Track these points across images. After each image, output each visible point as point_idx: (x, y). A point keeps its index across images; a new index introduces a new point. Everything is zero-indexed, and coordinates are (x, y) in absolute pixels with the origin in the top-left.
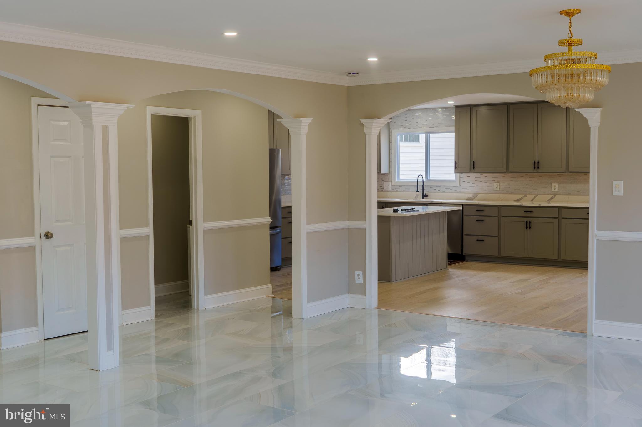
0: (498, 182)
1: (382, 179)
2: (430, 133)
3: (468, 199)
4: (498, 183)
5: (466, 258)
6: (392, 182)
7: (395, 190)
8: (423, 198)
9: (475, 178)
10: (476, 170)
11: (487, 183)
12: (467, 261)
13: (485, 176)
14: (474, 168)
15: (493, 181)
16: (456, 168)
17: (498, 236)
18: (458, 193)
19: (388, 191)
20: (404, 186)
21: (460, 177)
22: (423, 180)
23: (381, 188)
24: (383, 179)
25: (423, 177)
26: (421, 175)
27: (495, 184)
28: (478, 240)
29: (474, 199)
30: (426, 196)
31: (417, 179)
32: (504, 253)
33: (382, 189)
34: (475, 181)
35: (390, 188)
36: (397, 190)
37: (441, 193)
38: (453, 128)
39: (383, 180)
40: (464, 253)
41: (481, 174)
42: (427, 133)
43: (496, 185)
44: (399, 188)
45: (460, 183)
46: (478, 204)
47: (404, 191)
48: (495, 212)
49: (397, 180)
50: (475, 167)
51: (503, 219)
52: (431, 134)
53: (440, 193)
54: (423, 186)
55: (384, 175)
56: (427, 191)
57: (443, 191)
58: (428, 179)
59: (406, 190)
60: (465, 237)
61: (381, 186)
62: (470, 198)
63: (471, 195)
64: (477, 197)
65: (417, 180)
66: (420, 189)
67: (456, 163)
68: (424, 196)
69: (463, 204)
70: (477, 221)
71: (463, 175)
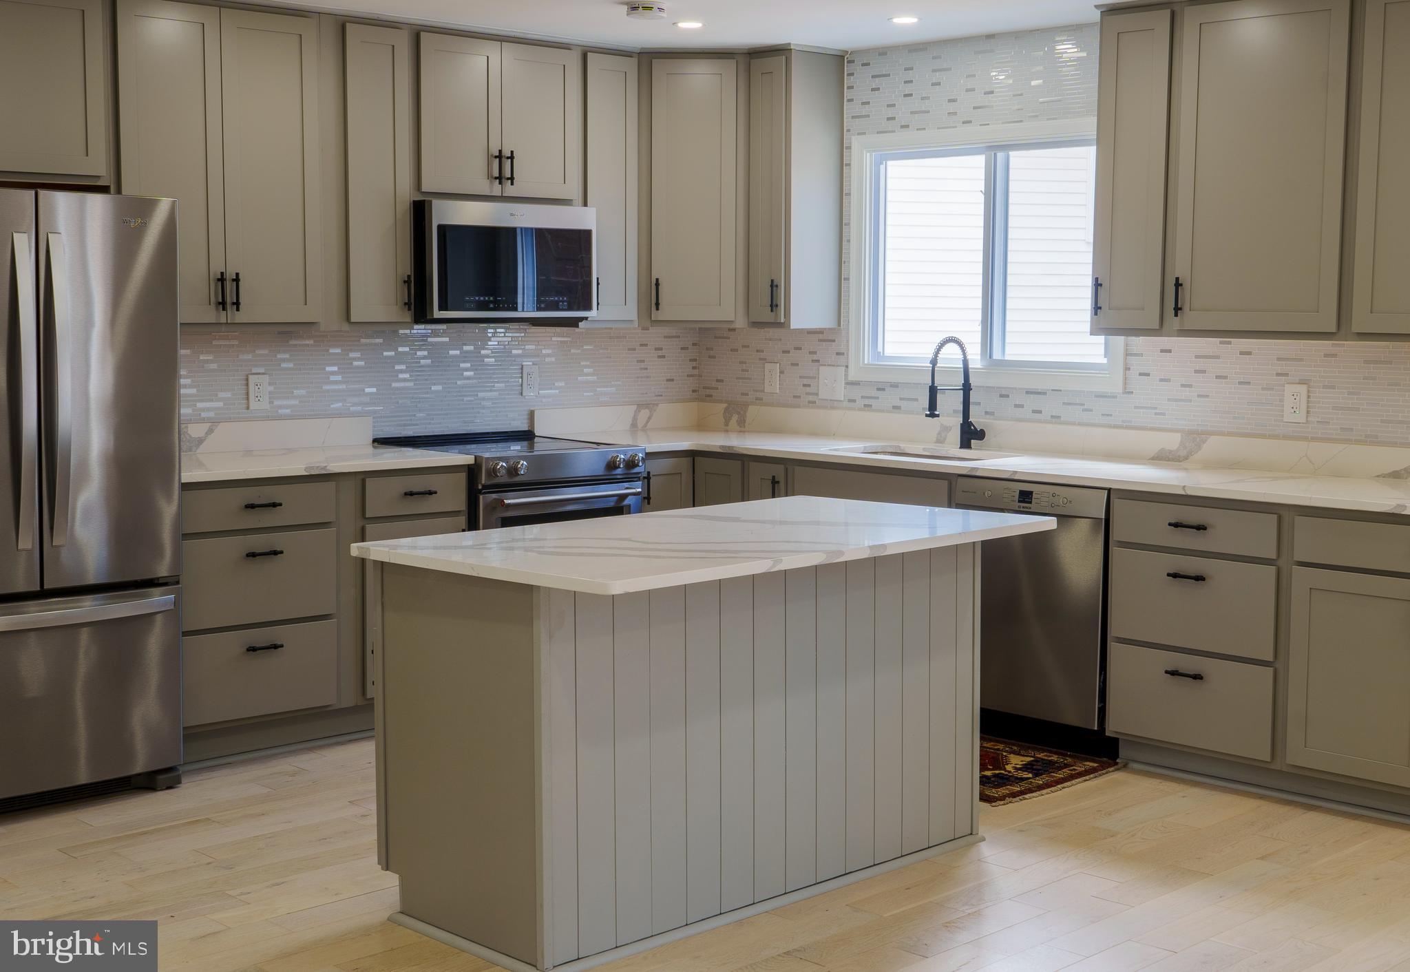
0: (1301, 382)
1: (810, 353)
2: (1007, 147)
3: (1161, 458)
4: (1303, 389)
5: (1123, 752)
6: (847, 367)
7: (860, 403)
8: (965, 444)
9: (1197, 357)
10: (1190, 318)
11: (1249, 383)
12: (1125, 766)
13: (1242, 353)
14: (1177, 309)
15: (1278, 374)
16: (1097, 308)
17: (1276, 663)
18: (1116, 427)
19: (832, 405)
20: (895, 385)
21: (1127, 355)
22: (965, 362)
23: (807, 394)
24: (815, 353)
25: (969, 351)
26: (953, 340)
27: (1289, 389)
28: (1173, 673)
29: (1186, 458)
30: (980, 435)
31: (931, 356)
32: (1299, 754)
33: (811, 398)
34: (1196, 372)
35: (840, 392)
36: (867, 402)
37: (1046, 422)
38: (1090, 125)
39: (815, 357)
40: (1112, 729)
41: (1221, 343)
42: (996, 150)
43: (1294, 395)
44: (874, 393)
45: (1125, 379)
46: (1182, 493)
47: (894, 407)
48: (1260, 537)
49: (867, 359)
50: (1186, 308)
51: (1301, 579)
52: (1011, 153)
53: (1040, 421)
54: (967, 388)
55: (821, 337)
56: (987, 413)
57: (1052, 417)
58: (997, 355)
59: (903, 404)
60: (1114, 648)
61: (805, 381)
62: (1170, 452)
63: (1171, 442)
64: (1199, 448)
65: (934, 362)
66: (950, 403)
67: (1097, 285)
68: (970, 435)
69: (1109, 490)
70: (1175, 576)
71: (1139, 342)
